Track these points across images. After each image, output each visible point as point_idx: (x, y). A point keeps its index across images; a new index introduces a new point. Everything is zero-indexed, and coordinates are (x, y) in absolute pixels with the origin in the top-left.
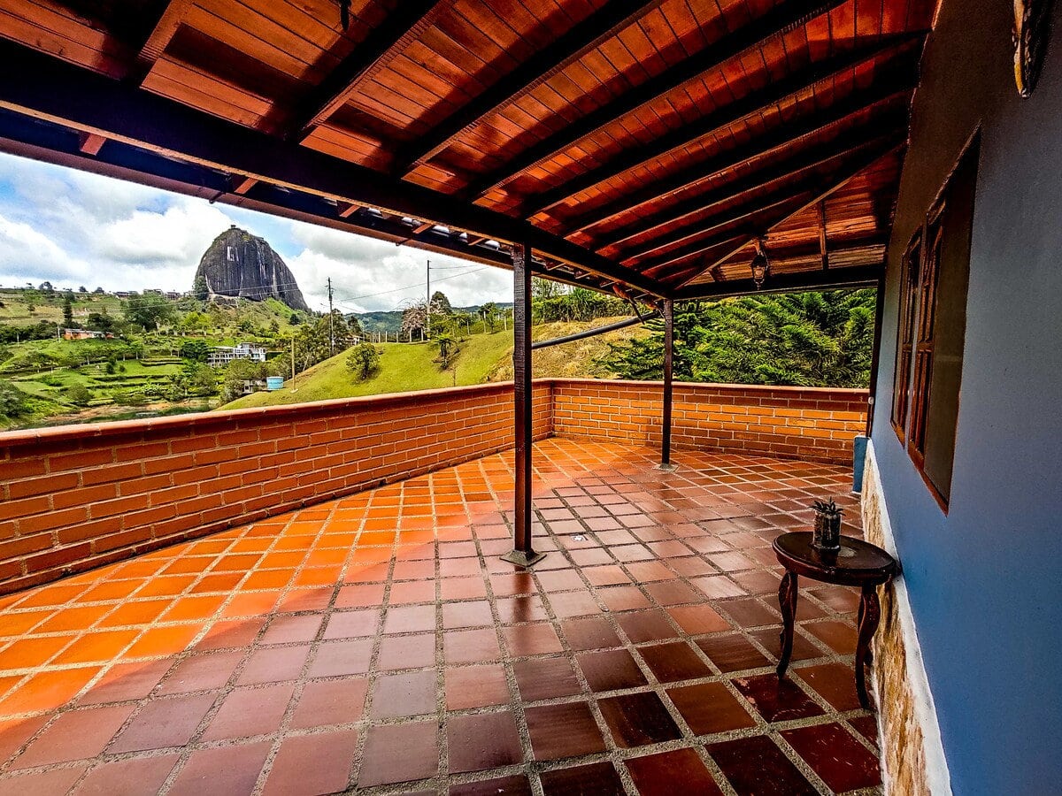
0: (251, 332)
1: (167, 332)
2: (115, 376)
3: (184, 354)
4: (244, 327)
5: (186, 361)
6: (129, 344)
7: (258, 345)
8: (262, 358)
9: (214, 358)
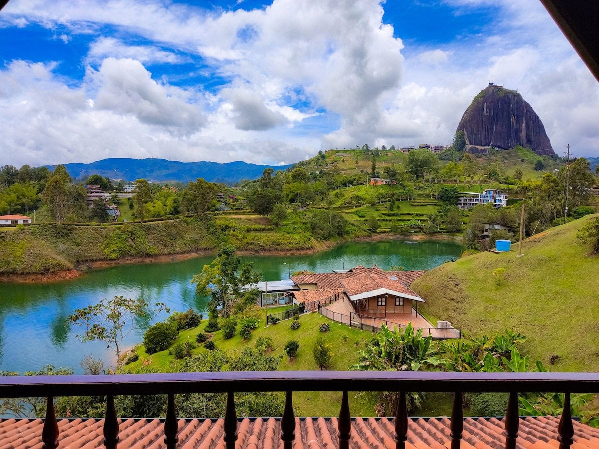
0: (496, 180)
1: (430, 180)
2: (394, 212)
3: (441, 197)
4: (492, 175)
5: (441, 203)
6: (404, 189)
7: (501, 192)
8: (504, 203)
9: (463, 202)
